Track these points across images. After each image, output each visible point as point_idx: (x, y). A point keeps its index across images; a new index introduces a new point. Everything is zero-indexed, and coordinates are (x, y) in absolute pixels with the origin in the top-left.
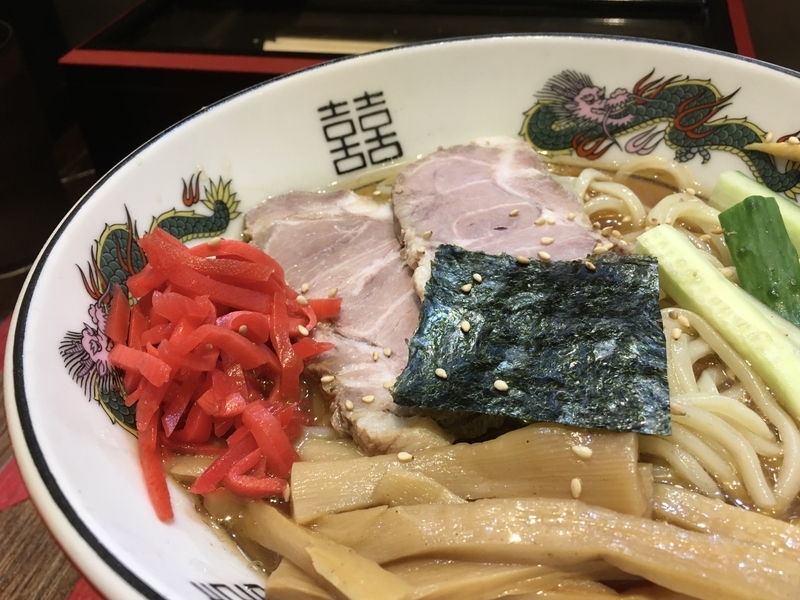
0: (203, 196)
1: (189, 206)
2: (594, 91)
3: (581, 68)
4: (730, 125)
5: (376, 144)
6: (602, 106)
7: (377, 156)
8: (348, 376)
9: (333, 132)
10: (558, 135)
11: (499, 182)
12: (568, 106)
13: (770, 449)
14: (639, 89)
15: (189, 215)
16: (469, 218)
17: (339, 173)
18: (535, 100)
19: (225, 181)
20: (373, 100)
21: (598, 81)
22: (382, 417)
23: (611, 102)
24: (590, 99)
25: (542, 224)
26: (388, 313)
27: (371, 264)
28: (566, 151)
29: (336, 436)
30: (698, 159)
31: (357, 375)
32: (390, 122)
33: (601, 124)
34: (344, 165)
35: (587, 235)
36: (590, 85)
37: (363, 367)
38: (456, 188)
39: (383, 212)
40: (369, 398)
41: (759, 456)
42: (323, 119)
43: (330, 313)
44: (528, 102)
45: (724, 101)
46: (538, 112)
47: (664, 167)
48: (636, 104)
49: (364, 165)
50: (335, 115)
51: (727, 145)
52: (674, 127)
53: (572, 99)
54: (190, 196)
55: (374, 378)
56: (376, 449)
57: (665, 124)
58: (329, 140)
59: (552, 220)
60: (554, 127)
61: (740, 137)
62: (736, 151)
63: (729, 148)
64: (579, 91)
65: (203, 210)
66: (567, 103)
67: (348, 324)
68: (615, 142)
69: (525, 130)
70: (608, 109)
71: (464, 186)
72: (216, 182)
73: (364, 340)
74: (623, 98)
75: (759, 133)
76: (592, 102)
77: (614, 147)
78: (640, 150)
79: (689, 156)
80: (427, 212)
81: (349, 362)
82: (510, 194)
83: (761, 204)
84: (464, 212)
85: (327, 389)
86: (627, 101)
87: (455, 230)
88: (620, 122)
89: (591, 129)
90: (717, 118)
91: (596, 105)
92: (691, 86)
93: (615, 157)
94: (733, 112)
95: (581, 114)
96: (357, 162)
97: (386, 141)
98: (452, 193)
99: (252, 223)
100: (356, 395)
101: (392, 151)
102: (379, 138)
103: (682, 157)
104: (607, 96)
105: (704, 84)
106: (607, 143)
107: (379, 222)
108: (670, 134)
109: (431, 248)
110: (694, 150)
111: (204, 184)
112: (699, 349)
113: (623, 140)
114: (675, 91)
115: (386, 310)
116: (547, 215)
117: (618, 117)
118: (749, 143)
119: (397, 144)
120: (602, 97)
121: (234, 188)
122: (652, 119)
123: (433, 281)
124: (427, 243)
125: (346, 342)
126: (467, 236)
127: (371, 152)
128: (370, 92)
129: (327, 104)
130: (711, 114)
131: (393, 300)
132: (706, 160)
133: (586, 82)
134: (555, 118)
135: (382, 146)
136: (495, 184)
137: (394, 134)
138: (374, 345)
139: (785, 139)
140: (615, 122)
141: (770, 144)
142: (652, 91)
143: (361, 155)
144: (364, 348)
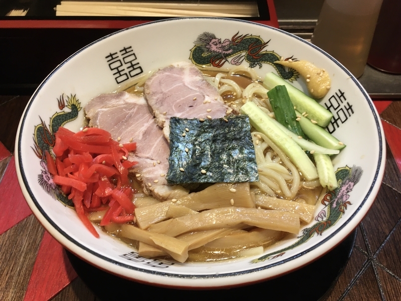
0: (66, 104)
1: (62, 109)
2: (217, 40)
3: (211, 31)
4: (268, 54)
5: (131, 69)
6: (220, 46)
7: (133, 73)
8: (146, 173)
9: (113, 66)
10: (205, 58)
11: (186, 84)
12: (207, 47)
13: (288, 178)
14: (234, 39)
15: (63, 113)
16: (178, 103)
17: (118, 83)
18: (194, 45)
19: (73, 96)
20: (128, 50)
21: (218, 36)
22: (163, 187)
23: (224, 45)
24: (215, 43)
25: (206, 103)
26: (155, 146)
27: (143, 126)
28: (208, 65)
29: (146, 196)
30: (258, 66)
31: (149, 172)
32: (136, 58)
33: (221, 53)
34: (119, 80)
35: (223, 106)
36: (215, 38)
37: (151, 169)
38: (170, 89)
39: (141, 101)
40: (156, 181)
41: (286, 181)
42: (108, 61)
43: (132, 149)
44: (191, 46)
45: (265, 44)
46: (196, 49)
47: (246, 70)
48: (233, 45)
49: (128, 78)
50: (113, 59)
51: (268, 61)
52: (248, 54)
53: (209, 44)
54: (62, 105)
55: (156, 173)
56: (163, 199)
57: (245, 53)
58: (112, 70)
59: (209, 101)
60: (202, 55)
61: (272, 58)
62: (271, 63)
63: (268, 62)
64: (211, 40)
65: (67, 110)
66: (207, 45)
67: (140, 152)
68: (227, 60)
69: (191, 57)
70: (223, 47)
71: (172, 88)
72: (70, 97)
73: (148, 158)
74: (228, 43)
75: (279, 57)
76: (216, 45)
77: (227, 62)
78: (237, 63)
79: (255, 65)
80: (162, 102)
81: (145, 167)
82: (191, 89)
83: (281, 88)
84: (176, 101)
85: (139, 179)
86: (230, 44)
87: (174, 109)
88: (228, 52)
89: (217, 55)
90: (263, 51)
91: (218, 46)
92: (253, 38)
93: (227, 66)
94: (268, 49)
95: (213, 49)
96: (124, 77)
97: (135, 67)
98: (169, 91)
99: (88, 112)
100: (151, 180)
101: (138, 71)
102: (132, 66)
103: (252, 66)
104: (222, 42)
105: (257, 37)
106: (224, 61)
107: (141, 106)
108: (247, 57)
109: (167, 119)
110: (256, 63)
111: (65, 99)
112: (265, 146)
113: (230, 59)
114: (247, 40)
115: (154, 145)
116: (207, 99)
117: (227, 50)
118: (276, 61)
119: (140, 68)
120: (220, 43)
121: (77, 98)
122: (240, 51)
123: (171, 133)
124: (165, 117)
125: (141, 159)
126: (179, 111)
127: (130, 72)
128: (126, 47)
129: (109, 54)
130: (261, 49)
131: (156, 140)
132: (261, 67)
133: (213, 37)
134: (203, 52)
135: (134, 69)
136: (184, 85)
137: (138, 63)
138: (152, 159)
139: (287, 59)
140: (226, 52)
141: (282, 62)
142: (239, 40)
143: (126, 74)
144: (149, 161)
